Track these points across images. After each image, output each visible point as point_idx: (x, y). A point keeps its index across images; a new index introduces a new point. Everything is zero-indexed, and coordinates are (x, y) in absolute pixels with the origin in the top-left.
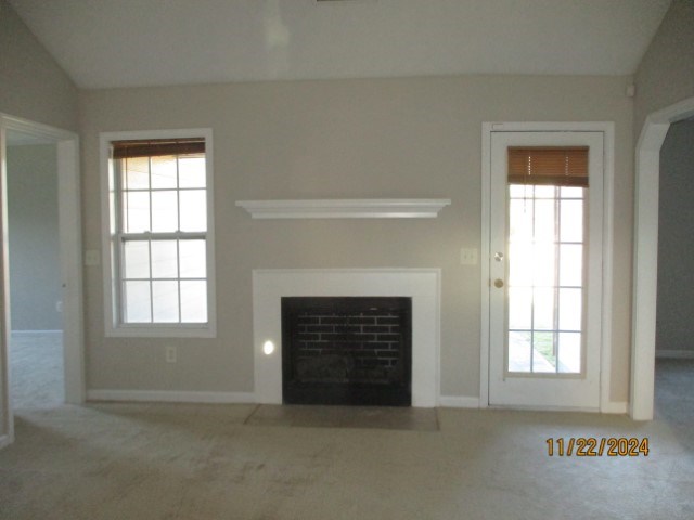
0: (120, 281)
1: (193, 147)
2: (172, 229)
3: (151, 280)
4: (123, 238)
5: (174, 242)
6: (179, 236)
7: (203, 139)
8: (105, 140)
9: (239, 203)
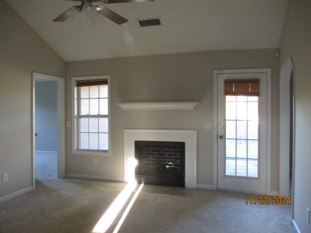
0: (78, 133)
1: (103, 82)
2: (96, 113)
3: (89, 133)
4: (80, 116)
5: (97, 119)
6: (99, 116)
7: (107, 79)
8: (74, 80)
9: (117, 104)
